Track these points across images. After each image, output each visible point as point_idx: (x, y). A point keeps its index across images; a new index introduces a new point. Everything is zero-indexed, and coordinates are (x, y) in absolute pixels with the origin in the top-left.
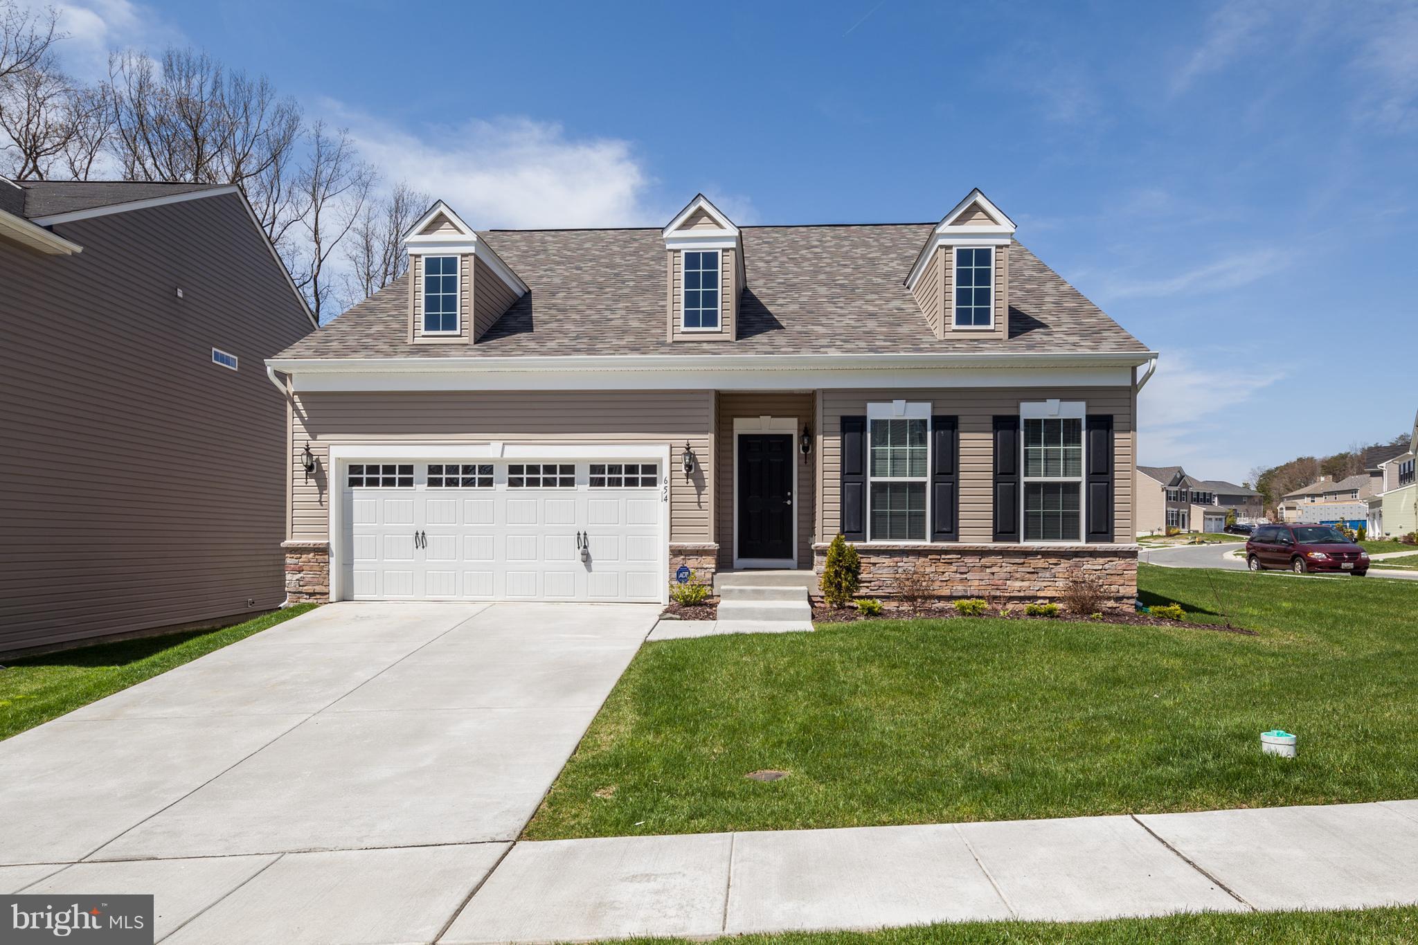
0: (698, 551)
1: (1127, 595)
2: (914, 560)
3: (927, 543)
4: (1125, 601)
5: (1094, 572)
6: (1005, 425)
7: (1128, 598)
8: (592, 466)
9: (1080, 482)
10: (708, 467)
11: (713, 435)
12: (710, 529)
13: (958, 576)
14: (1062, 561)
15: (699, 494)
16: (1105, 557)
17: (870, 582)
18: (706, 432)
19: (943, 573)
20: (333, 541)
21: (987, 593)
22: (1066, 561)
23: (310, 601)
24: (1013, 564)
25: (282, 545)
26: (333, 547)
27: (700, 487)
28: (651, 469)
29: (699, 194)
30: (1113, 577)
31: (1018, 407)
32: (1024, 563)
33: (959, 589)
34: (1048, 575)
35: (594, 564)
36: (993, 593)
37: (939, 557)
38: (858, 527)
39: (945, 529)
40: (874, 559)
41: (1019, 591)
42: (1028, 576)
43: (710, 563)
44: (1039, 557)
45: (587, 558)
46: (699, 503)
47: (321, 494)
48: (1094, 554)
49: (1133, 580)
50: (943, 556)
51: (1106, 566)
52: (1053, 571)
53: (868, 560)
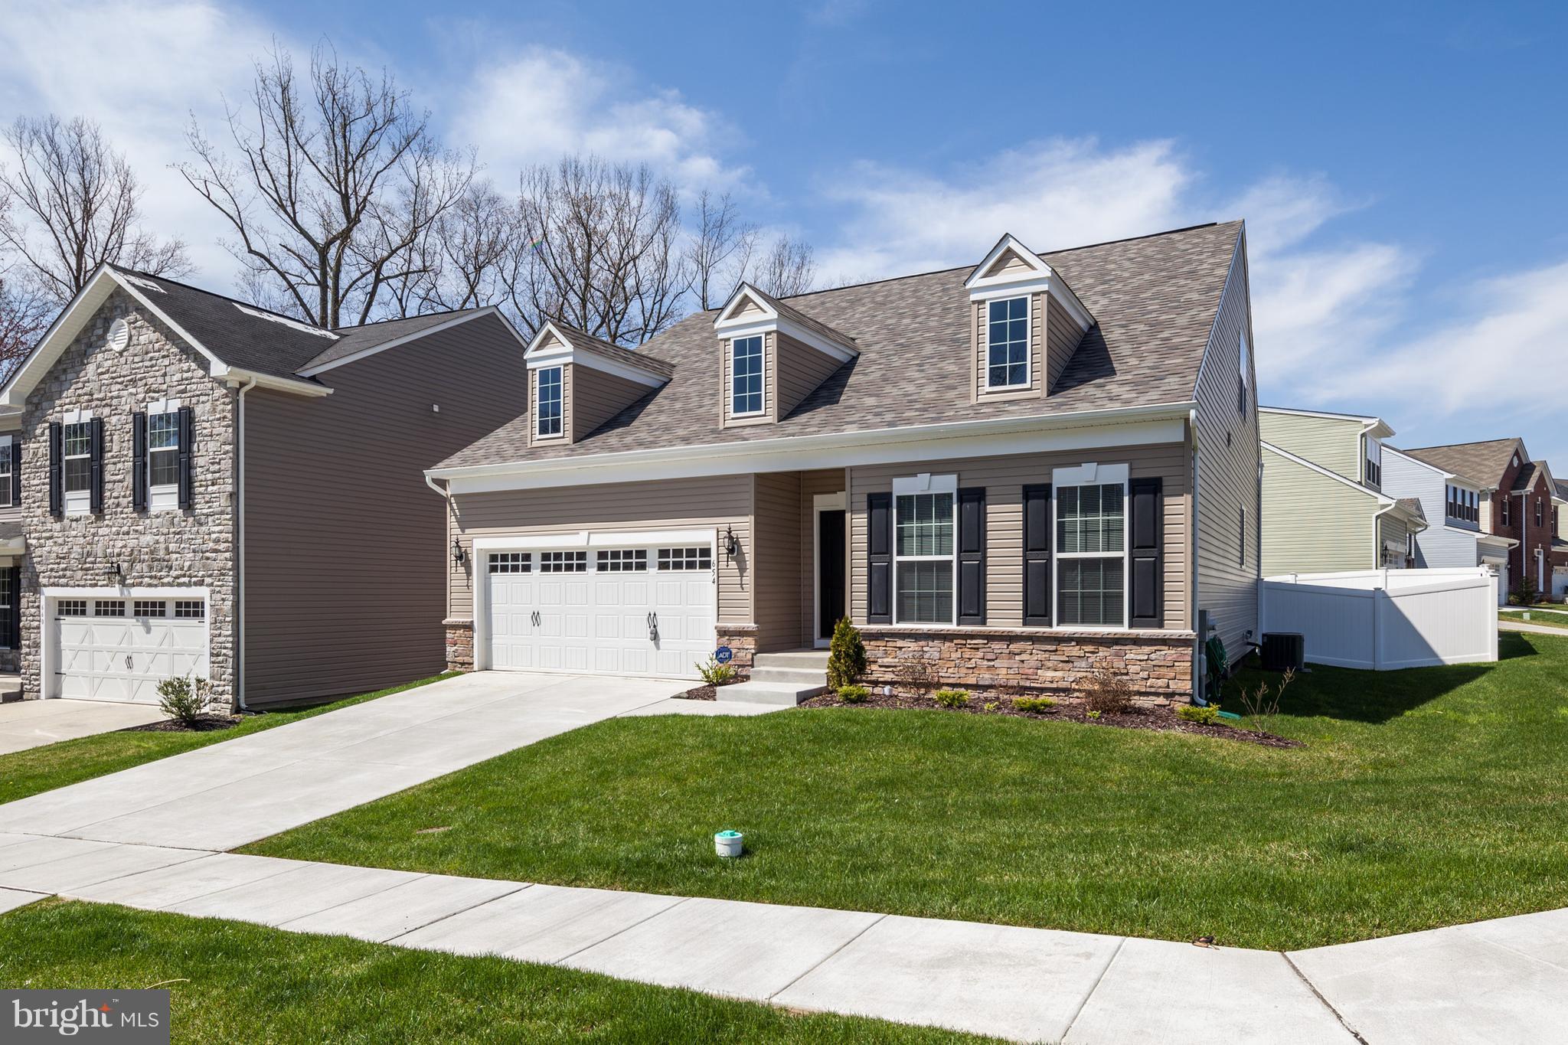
0: (740, 632)
1: (1178, 691)
2: (940, 645)
3: (952, 627)
4: (1177, 698)
5: (1138, 663)
6: (1035, 494)
7: (1181, 695)
8: (660, 551)
9: (1123, 558)
10: (748, 549)
11: (753, 517)
12: (750, 610)
13: (985, 663)
14: (1101, 648)
15: (742, 576)
16: (1152, 645)
17: (895, 667)
18: (747, 515)
19: (970, 659)
20: (476, 618)
21: (1015, 683)
22: (1105, 649)
23: (461, 670)
24: (1045, 651)
25: (444, 622)
26: (476, 625)
27: (742, 569)
28: (706, 552)
29: (743, 283)
30: (1161, 669)
31: (1050, 475)
32: (1056, 650)
33: (986, 678)
34: (1084, 664)
35: (662, 642)
36: (1022, 683)
37: (964, 642)
38: (885, 609)
39: (971, 612)
40: (900, 643)
41: (1052, 682)
42: (1061, 665)
43: (750, 644)
44: (1073, 643)
45: (655, 636)
46: (741, 584)
47: (468, 579)
48: (1137, 642)
49: (1185, 674)
50: (969, 642)
51: (1153, 656)
52: (1090, 660)
53: (894, 644)
